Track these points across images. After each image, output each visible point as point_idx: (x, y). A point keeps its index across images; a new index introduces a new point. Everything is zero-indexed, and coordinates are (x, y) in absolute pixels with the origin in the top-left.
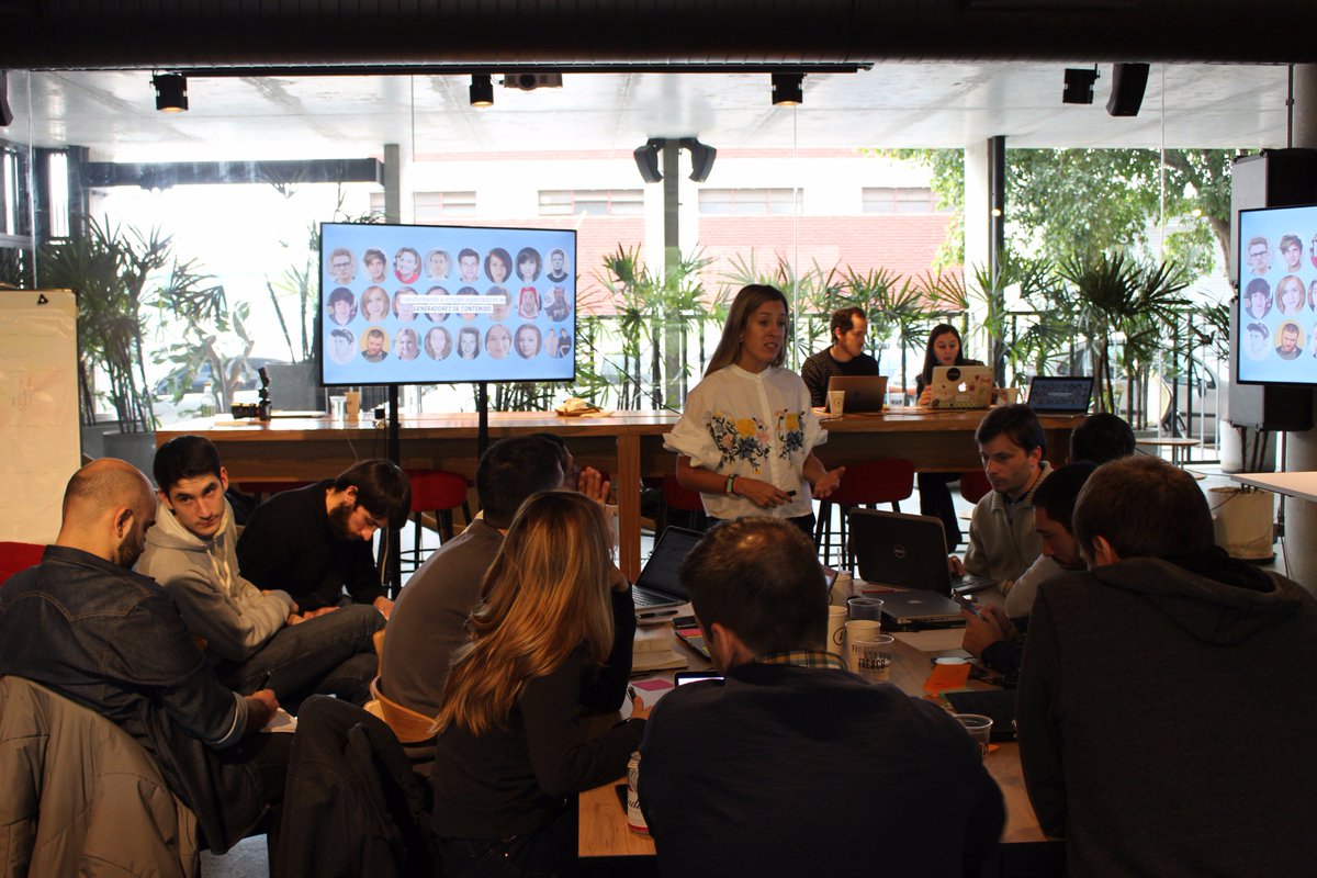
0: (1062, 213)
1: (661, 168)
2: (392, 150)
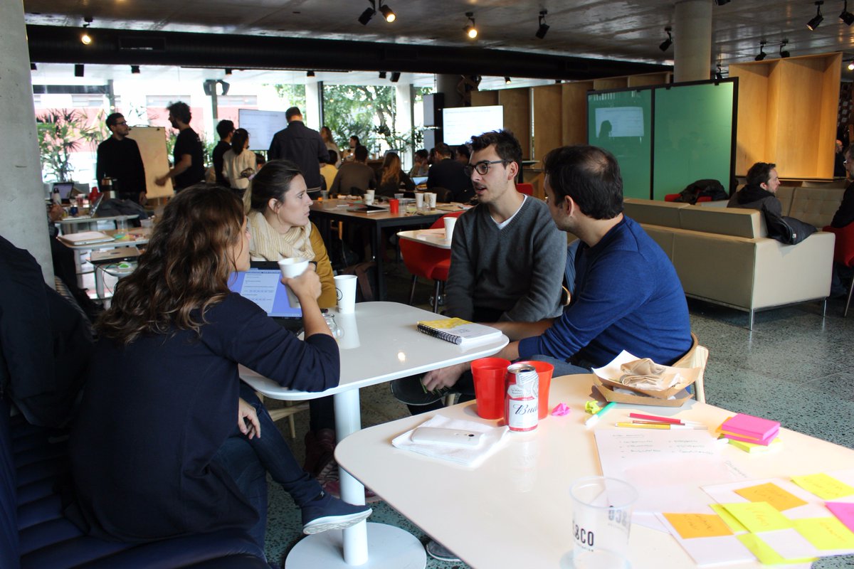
1: (211, 90)
2: (110, 81)
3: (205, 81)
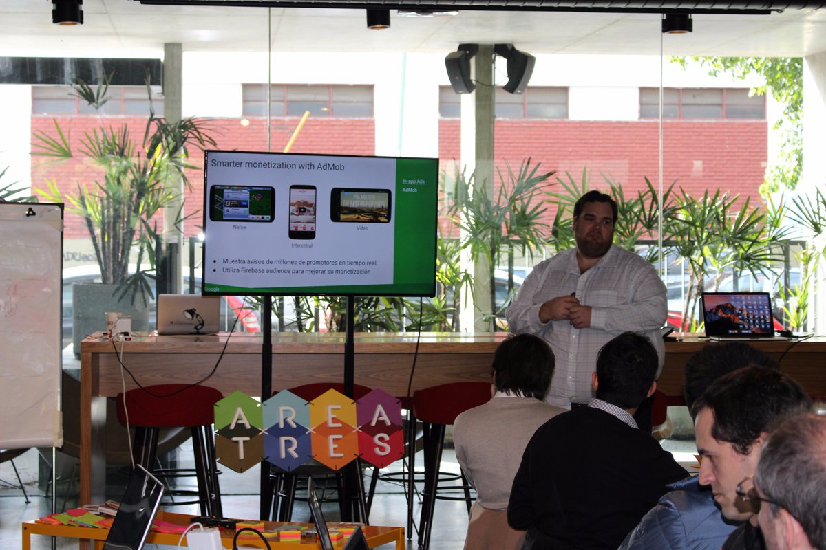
1: (473, 77)
3: (455, 49)
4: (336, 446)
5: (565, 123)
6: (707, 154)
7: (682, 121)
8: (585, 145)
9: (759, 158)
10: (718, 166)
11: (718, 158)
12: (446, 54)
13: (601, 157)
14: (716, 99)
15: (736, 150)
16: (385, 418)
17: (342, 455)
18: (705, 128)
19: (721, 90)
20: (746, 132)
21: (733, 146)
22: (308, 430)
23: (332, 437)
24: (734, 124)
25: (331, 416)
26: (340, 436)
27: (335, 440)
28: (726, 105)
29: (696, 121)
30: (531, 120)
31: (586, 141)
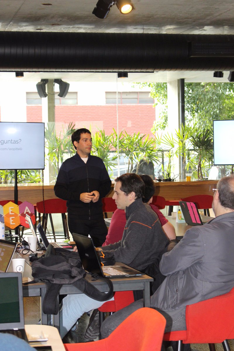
0: (207, 107)
1: (47, 91)
3: (40, 81)
4: (13, 221)
5: (77, 106)
6: (133, 118)
7: (122, 105)
8: (85, 115)
9: (152, 119)
10: (137, 122)
11: (137, 119)
12: (37, 83)
13: (91, 120)
14: (135, 96)
15: (143, 116)
16: (29, 211)
17: (14, 224)
18: (131, 108)
19: (137, 93)
20: (147, 109)
21: (142, 114)
22: (3, 216)
23: (11, 218)
24: (142, 106)
25: (11, 211)
26: (14, 218)
27: (12, 219)
28: (139, 98)
29: (128, 105)
30: (63, 105)
31: (85, 113)
